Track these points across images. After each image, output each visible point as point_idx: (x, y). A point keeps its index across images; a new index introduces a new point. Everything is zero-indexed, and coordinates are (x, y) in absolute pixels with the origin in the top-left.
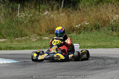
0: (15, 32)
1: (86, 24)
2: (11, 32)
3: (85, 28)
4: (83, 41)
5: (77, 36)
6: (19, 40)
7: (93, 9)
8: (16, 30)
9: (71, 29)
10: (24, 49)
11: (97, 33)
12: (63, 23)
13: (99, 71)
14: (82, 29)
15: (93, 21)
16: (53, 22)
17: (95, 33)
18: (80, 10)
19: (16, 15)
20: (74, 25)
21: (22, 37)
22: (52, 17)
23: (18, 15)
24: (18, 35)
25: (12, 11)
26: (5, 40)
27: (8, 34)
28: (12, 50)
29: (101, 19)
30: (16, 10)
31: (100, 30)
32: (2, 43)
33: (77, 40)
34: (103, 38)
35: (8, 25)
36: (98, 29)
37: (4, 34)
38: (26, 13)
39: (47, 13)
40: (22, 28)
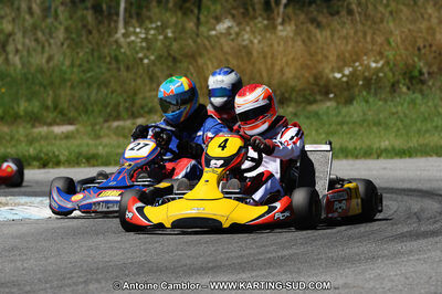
0: (108, 100)
1: (374, 65)
2: (93, 97)
3: (368, 82)
4: (362, 131)
5: (339, 112)
6: (124, 128)
7: (401, 11)
8: (112, 93)
9: (318, 85)
11: (413, 102)
12: (287, 63)
13: (422, 243)
14: (358, 84)
15: (401, 55)
16: (249, 61)
17: (407, 99)
18: (350, 12)
19: (110, 35)
20: (327, 71)
21: (133, 116)
22: (246, 43)
23: (119, 35)
24: (121, 109)
25: (96, 18)
26: (70, 128)
27: (81, 108)
29: (431, 46)
30: (110, 14)
31: (424, 87)
32: (61, 139)
33: (339, 127)
34: (436, 119)
35: (83, 71)
36: (419, 86)
37: (69, 107)
38: (150, 26)
39: (229, 28)
40: (133, 83)
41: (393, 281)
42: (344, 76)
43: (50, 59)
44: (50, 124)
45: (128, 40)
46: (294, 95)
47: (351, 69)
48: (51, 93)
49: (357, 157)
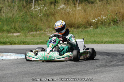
0: (29, 26)
1: (104, 18)
2: (25, 26)
3: (102, 23)
4: (100, 36)
5: (94, 31)
6: (33, 34)
7: (112, 3)
8: (30, 24)
9: (88, 23)
10: (38, 43)
11: (115, 28)
12: (79, 17)
13: (117, 67)
14: (99, 23)
15: (111, 16)
16: (69, 16)
17: (113, 27)
19: (30, 8)
20: (91, 19)
21: (36, 31)
22: (68, 11)
23: (33, 8)
24: (33, 29)
26: (19, 34)
27: (22, 28)
28: (26, 45)
29: (120, 13)
30: (30, 3)
31: (118, 24)
32: (16, 37)
33: (94, 35)
34: (121, 33)
35: (22, 18)
36: (116, 24)
37: (18, 28)
38: (41, 6)
39: (63, 7)
40: (36, 22)
41: (109, 78)
42: (95, 21)
43: (13, 15)
44: (13, 33)
45: (35, 10)
46: (81, 25)
47: (97, 19)
48: (13, 24)
49: (99, 44)
